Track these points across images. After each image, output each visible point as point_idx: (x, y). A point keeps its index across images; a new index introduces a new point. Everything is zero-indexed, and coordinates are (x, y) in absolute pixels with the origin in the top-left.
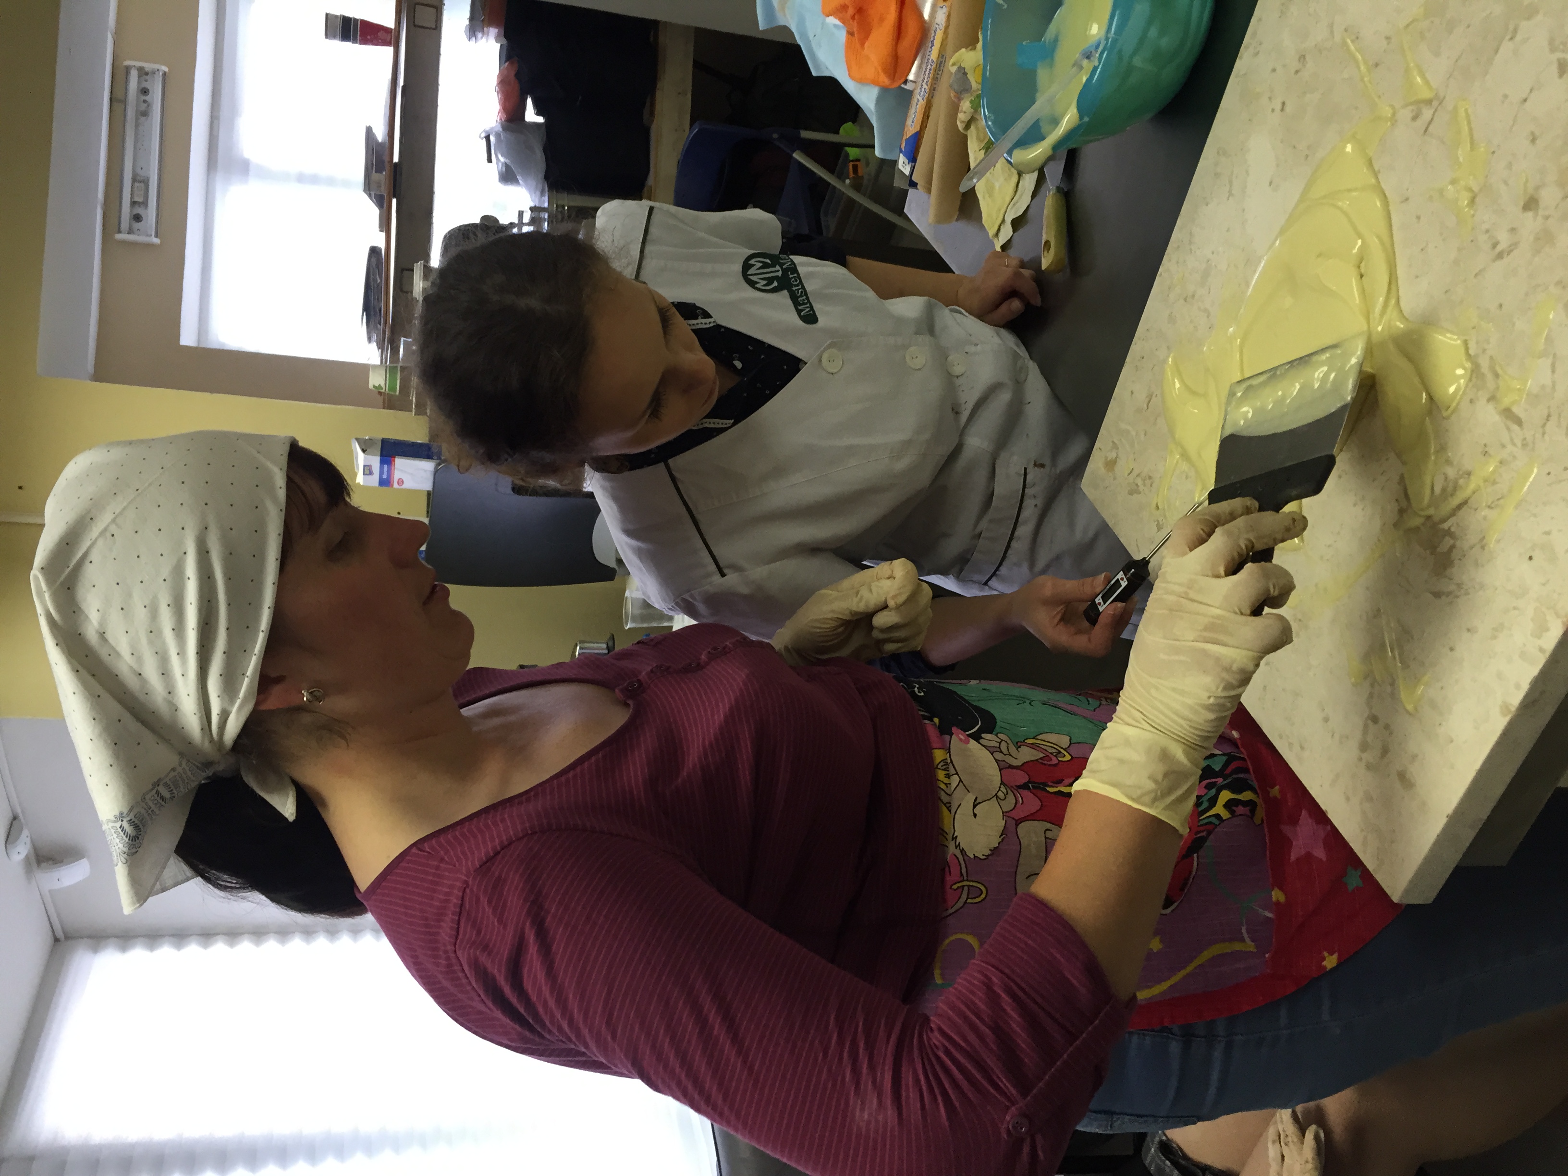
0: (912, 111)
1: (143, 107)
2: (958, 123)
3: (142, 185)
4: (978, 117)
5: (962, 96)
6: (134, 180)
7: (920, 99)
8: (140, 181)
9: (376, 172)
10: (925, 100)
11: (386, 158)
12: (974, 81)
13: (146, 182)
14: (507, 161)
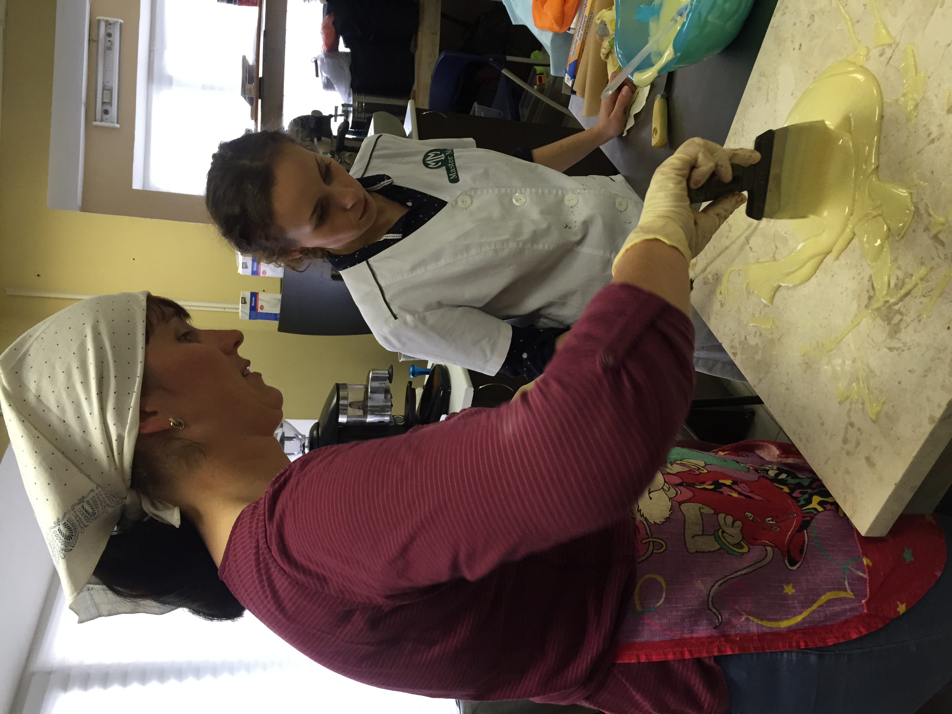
0: (573, 47)
1: (109, 44)
2: (601, 55)
3: (109, 92)
4: (613, 51)
5: (604, 38)
6: (104, 89)
7: (578, 39)
8: (107, 89)
9: (249, 83)
10: (581, 40)
11: (255, 75)
12: (611, 29)
13: (111, 90)
14: (328, 76)
